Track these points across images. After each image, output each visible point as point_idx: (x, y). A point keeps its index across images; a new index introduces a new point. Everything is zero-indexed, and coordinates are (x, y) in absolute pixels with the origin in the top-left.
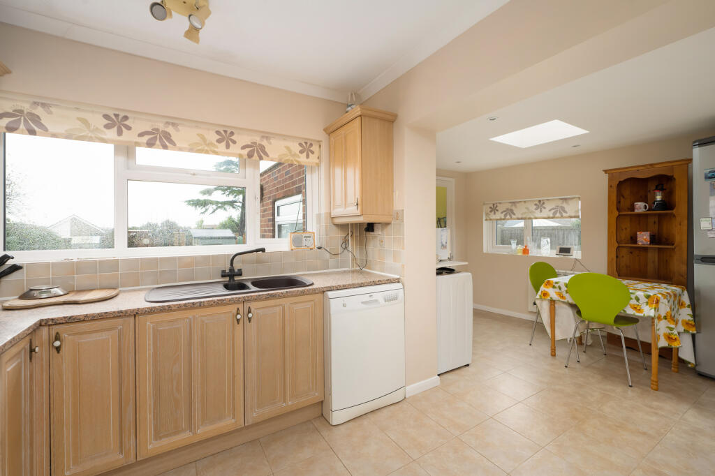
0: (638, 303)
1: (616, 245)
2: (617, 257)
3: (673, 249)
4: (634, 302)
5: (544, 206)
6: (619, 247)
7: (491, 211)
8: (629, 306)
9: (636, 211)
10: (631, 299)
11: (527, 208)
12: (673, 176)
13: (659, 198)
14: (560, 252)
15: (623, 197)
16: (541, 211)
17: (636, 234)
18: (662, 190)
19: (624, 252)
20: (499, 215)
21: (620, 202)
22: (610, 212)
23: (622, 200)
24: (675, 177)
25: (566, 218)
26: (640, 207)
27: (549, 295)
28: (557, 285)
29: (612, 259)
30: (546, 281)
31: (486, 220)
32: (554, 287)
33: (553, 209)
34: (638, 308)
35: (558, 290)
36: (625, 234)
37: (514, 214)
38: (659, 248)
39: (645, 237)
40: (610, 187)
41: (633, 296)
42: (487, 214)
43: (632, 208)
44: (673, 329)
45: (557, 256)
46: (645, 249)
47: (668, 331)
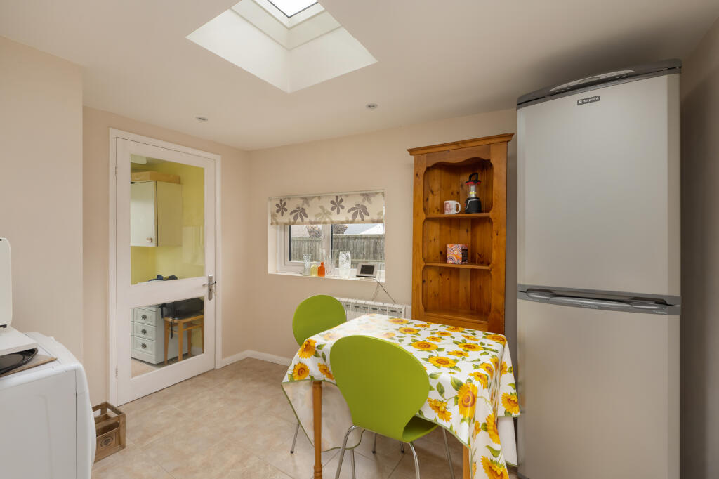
0: (441, 398)
1: (422, 264)
2: (424, 281)
3: (488, 271)
4: (434, 395)
5: (342, 204)
6: (426, 267)
7: (278, 211)
8: (427, 403)
9: (447, 213)
10: (431, 388)
11: (322, 207)
12: (489, 160)
13: (473, 194)
14: (362, 272)
15: (432, 192)
16: (338, 212)
17: (446, 248)
18: (477, 182)
19: (432, 274)
20: (288, 217)
21: (428, 199)
22: (416, 215)
23: (431, 197)
24: (492, 162)
25: (367, 222)
26: (452, 208)
27: (308, 372)
28: (320, 352)
29: (418, 286)
30: (305, 342)
31: (272, 224)
32: (316, 355)
33: (352, 209)
34: (442, 409)
35: (320, 360)
36: (433, 249)
37: (307, 217)
38: (472, 270)
39: (456, 253)
40: (417, 175)
41: (433, 383)
42: (273, 216)
43: (442, 208)
44: (498, 452)
45: (358, 279)
46: (455, 271)
47: (489, 456)
